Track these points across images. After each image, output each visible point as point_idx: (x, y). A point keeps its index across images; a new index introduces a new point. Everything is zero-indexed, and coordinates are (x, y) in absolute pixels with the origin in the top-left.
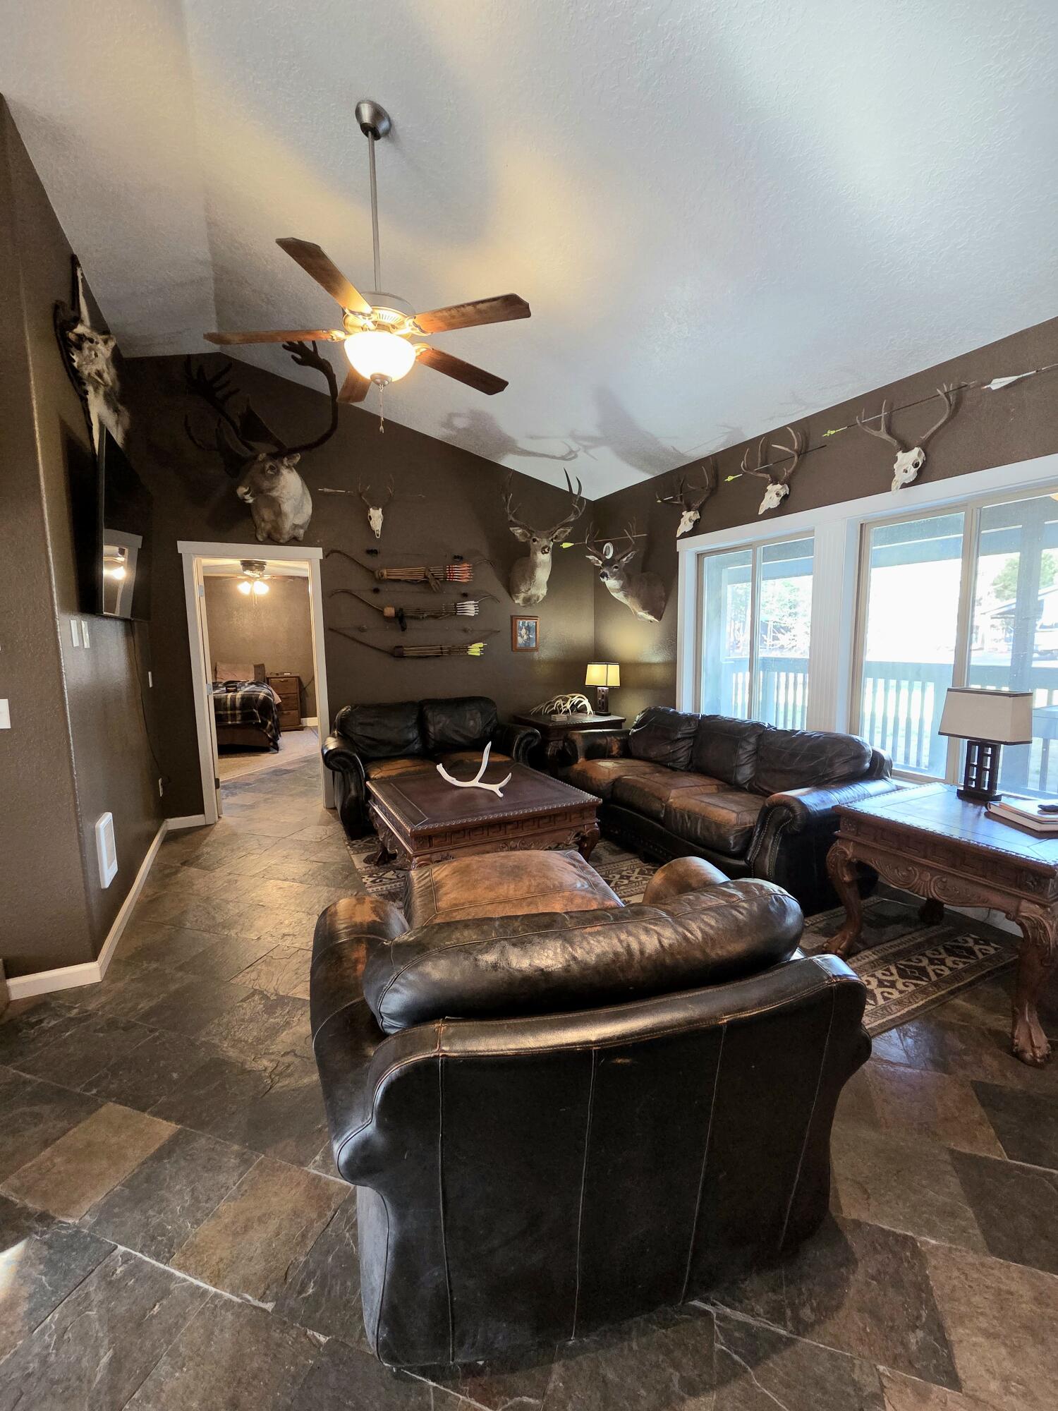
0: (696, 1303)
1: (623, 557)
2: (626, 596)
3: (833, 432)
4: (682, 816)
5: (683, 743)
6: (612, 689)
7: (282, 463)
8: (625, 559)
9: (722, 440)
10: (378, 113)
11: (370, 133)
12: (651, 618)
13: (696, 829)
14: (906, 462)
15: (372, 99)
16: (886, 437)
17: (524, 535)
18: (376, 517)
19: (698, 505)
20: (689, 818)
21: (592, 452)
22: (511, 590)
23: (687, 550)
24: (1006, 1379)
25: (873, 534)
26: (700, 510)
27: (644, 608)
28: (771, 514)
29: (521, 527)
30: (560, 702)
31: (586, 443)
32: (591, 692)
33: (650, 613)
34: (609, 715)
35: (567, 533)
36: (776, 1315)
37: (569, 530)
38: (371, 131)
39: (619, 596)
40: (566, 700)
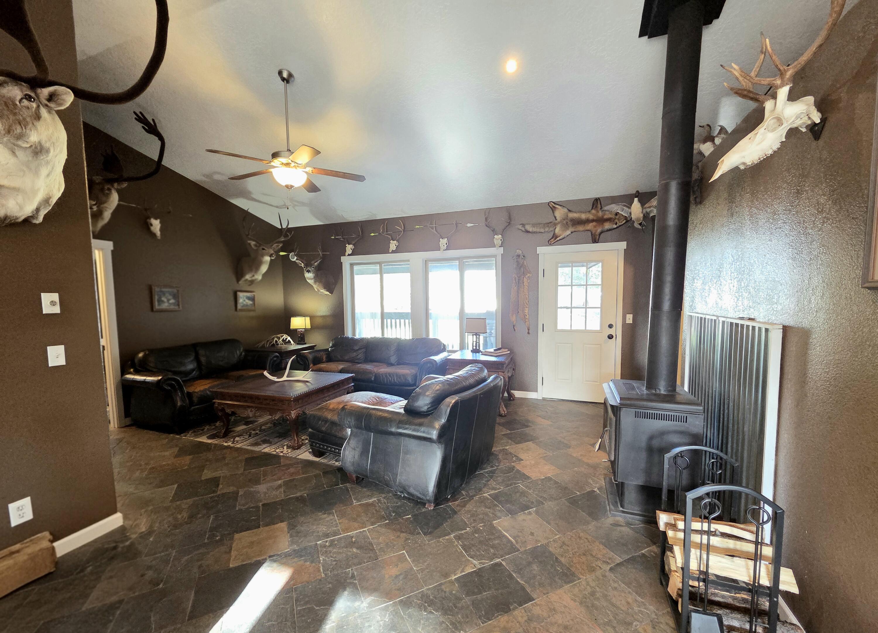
0: (477, 473)
1: (315, 263)
2: (315, 282)
3: (418, 227)
4: (386, 376)
5: (360, 351)
6: (306, 330)
7: (113, 186)
8: (316, 264)
9: (366, 217)
10: (290, 75)
11: (285, 81)
12: (328, 293)
13: (394, 380)
14: (443, 242)
15: (289, 69)
16: (435, 232)
17: (256, 245)
18: (156, 225)
19: (354, 242)
20: (390, 376)
21: (297, 208)
22: (239, 275)
23: (346, 261)
24: (528, 456)
25: (430, 265)
26: (354, 245)
27: (325, 288)
28: (393, 252)
29: (254, 240)
30: (276, 339)
31: (296, 204)
32: (293, 333)
33: (327, 291)
34: (305, 344)
35: (280, 247)
36: (492, 467)
37: (281, 245)
38: (287, 81)
39: (311, 282)
40: (279, 338)
